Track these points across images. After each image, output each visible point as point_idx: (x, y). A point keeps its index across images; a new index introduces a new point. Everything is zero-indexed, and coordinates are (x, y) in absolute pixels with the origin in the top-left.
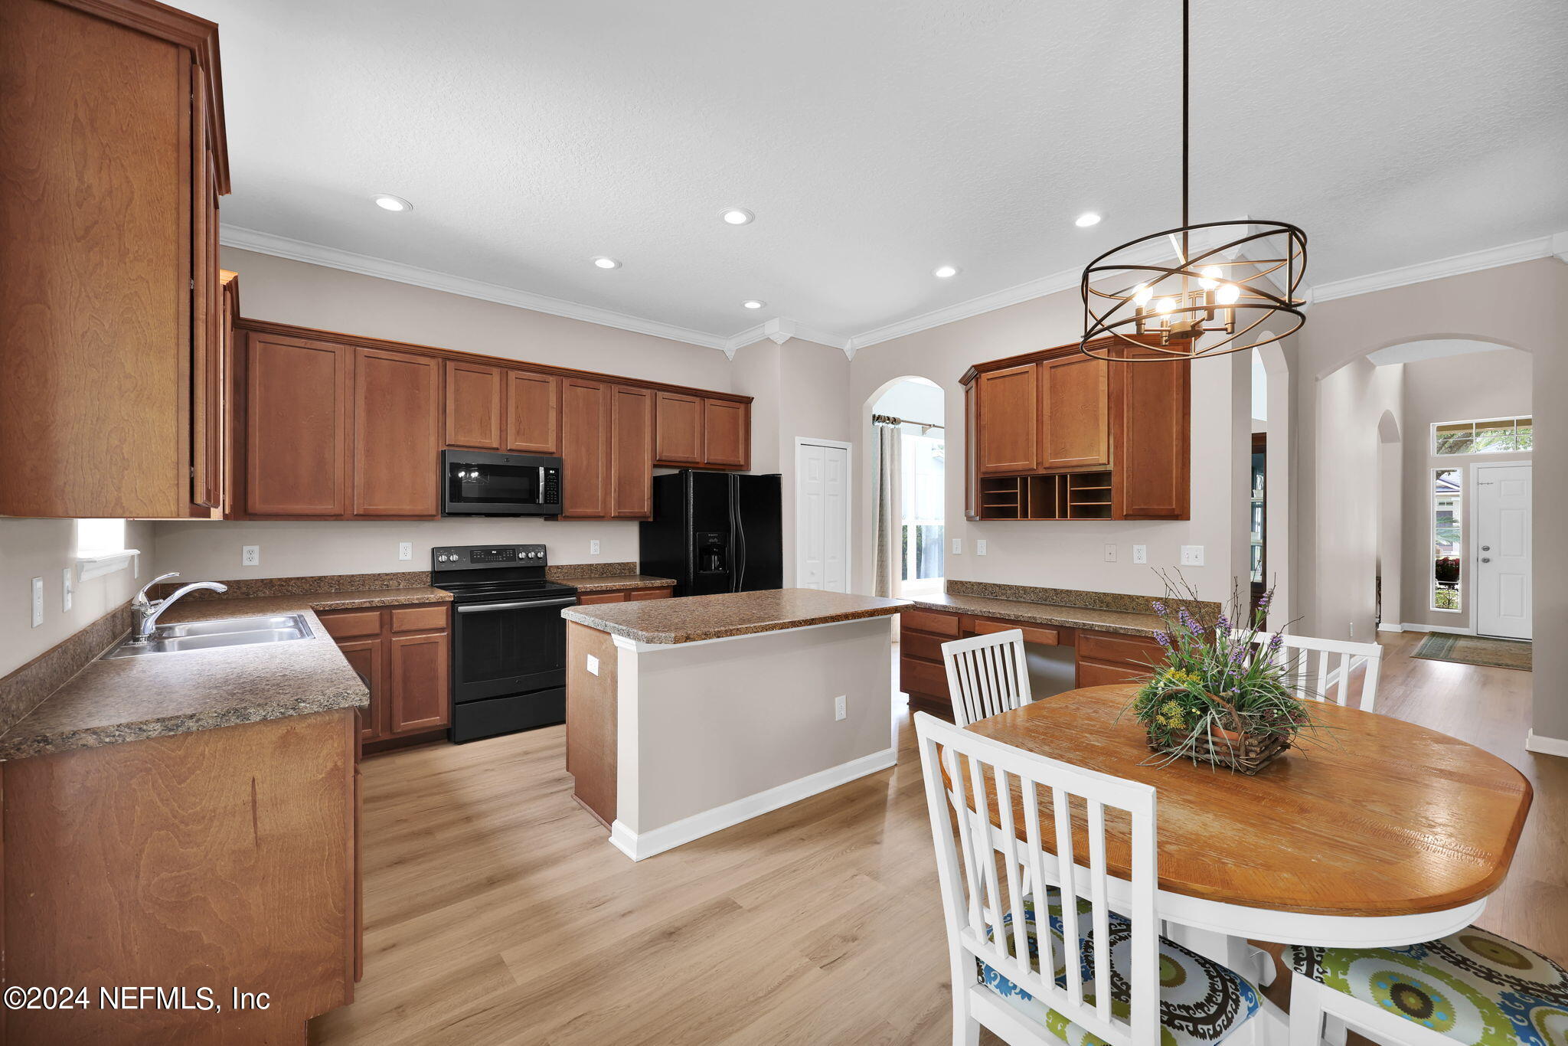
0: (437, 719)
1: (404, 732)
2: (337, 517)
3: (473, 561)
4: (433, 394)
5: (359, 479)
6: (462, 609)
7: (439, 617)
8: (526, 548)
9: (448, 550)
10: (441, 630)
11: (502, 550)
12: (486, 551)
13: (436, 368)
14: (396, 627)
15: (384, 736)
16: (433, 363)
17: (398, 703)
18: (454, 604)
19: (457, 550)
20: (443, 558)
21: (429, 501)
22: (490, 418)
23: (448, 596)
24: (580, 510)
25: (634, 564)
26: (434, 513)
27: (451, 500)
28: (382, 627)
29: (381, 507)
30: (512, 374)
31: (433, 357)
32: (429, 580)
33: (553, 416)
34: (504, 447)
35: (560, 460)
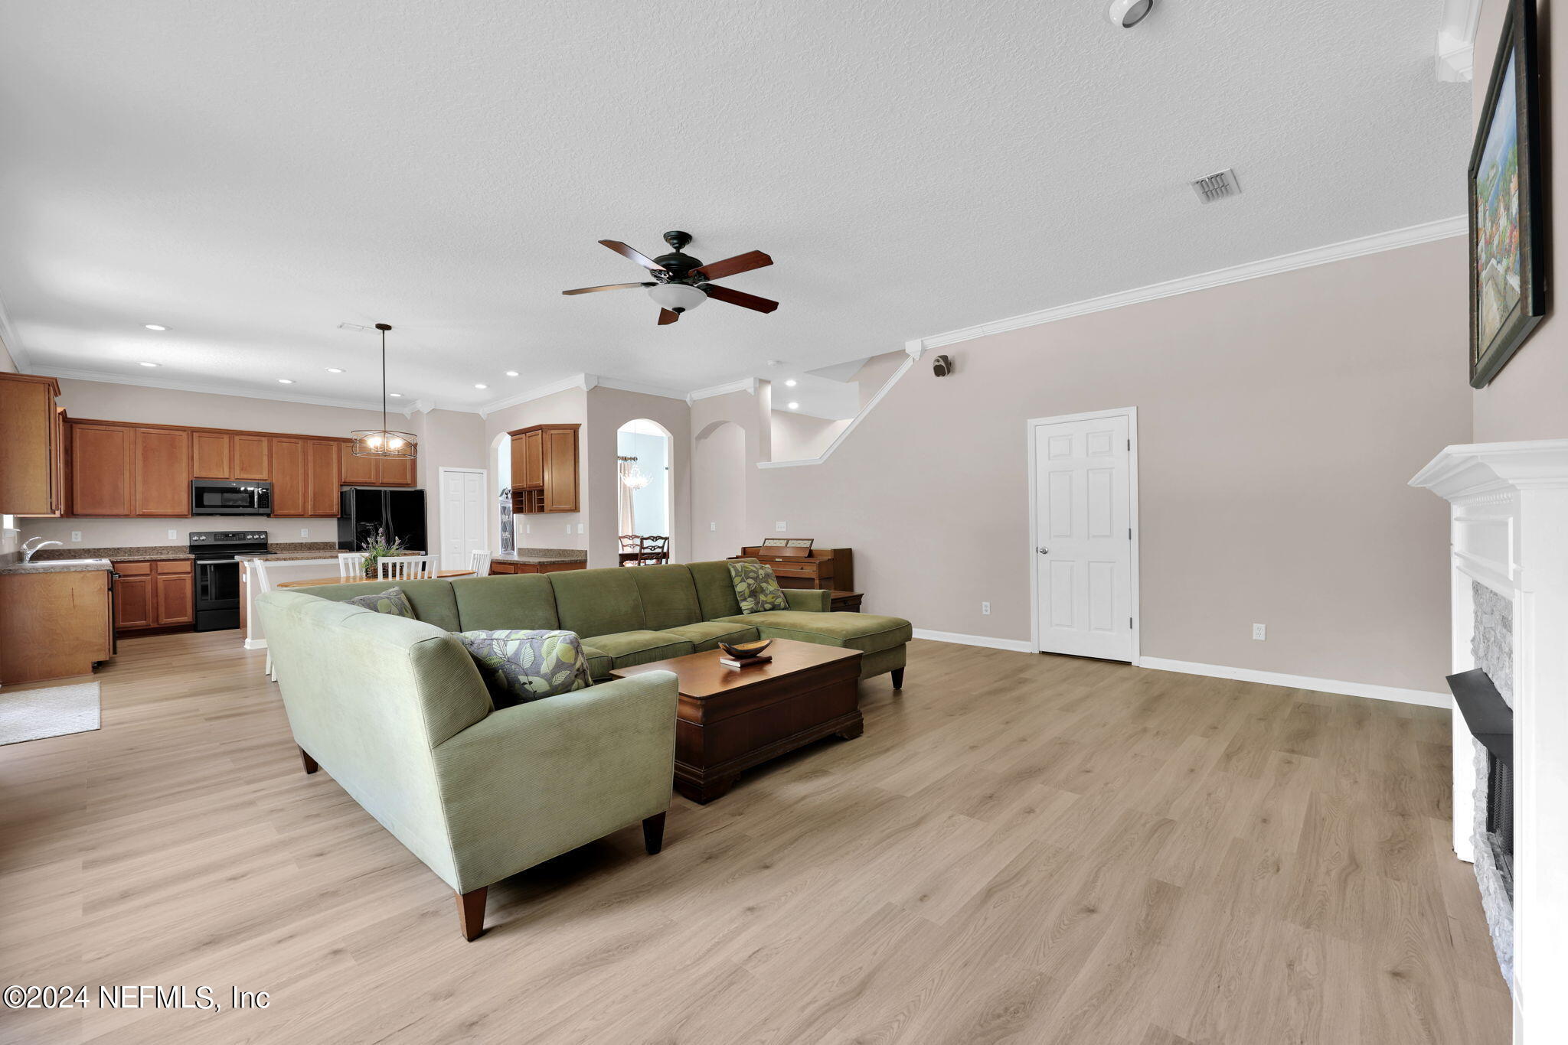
0: (187, 618)
1: (165, 624)
2: (127, 516)
3: (216, 540)
4: (185, 450)
5: (139, 496)
6: (199, 562)
7: (187, 566)
8: (253, 533)
9: (199, 534)
10: (189, 573)
11: (235, 534)
12: (226, 535)
13: (186, 437)
14: (159, 571)
15: (154, 625)
16: (184, 434)
17: (162, 610)
18: (195, 560)
19: (205, 534)
20: (196, 538)
21: (184, 508)
22: (223, 462)
23: (193, 556)
24: (286, 512)
25: (334, 543)
26: (186, 513)
27: (196, 507)
28: (151, 571)
29: (154, 511)
30: (237, 438)
31: (185, 431)
32: (188, 550)
33: (265, 459)
34: (232, 477)
35: (272, 485)
